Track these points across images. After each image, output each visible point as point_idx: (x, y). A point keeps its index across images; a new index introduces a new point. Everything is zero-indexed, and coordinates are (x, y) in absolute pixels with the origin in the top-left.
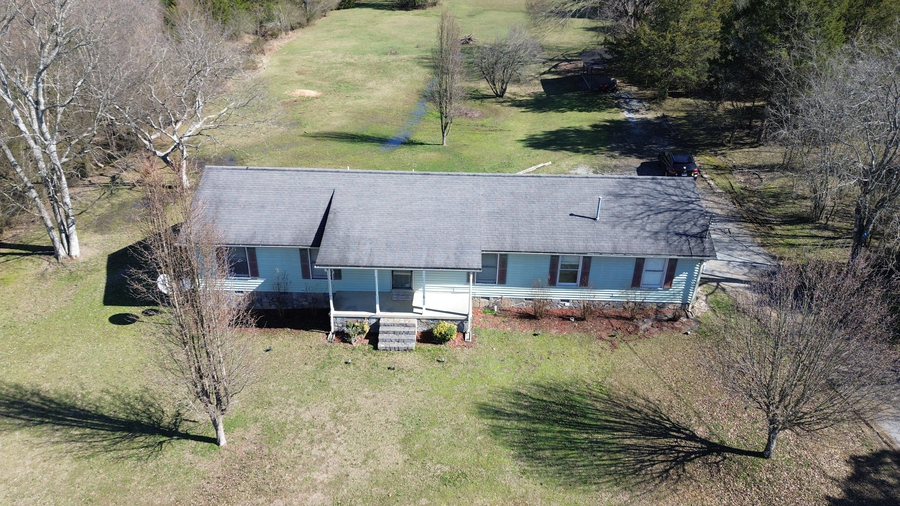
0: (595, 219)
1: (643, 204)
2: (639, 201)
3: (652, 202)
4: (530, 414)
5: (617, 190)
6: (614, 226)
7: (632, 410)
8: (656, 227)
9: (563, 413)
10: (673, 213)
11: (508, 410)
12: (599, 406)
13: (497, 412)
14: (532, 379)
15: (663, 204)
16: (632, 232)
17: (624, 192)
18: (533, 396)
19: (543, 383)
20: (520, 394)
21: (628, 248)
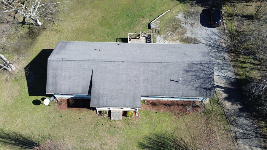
0: (178, 82)
1: (195, 75)
2: (194, 74)
3: (198, 74)
4: (152, 146)
5: (187, 69)
6: (184, 85)
7: (180, 147)
8: (197, 85)
9: (162, 146)
10: (204, 79)
11: (147, 145)
12: (171, 144)
13: (144, 146)
14: (154, 132)
15: (201, 75)
16: (189, 87)
17: (189, 70)
18: (154, 139)
19: (157, 134)
20: (150, 138)
21: (187, 94)
